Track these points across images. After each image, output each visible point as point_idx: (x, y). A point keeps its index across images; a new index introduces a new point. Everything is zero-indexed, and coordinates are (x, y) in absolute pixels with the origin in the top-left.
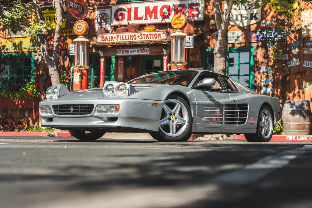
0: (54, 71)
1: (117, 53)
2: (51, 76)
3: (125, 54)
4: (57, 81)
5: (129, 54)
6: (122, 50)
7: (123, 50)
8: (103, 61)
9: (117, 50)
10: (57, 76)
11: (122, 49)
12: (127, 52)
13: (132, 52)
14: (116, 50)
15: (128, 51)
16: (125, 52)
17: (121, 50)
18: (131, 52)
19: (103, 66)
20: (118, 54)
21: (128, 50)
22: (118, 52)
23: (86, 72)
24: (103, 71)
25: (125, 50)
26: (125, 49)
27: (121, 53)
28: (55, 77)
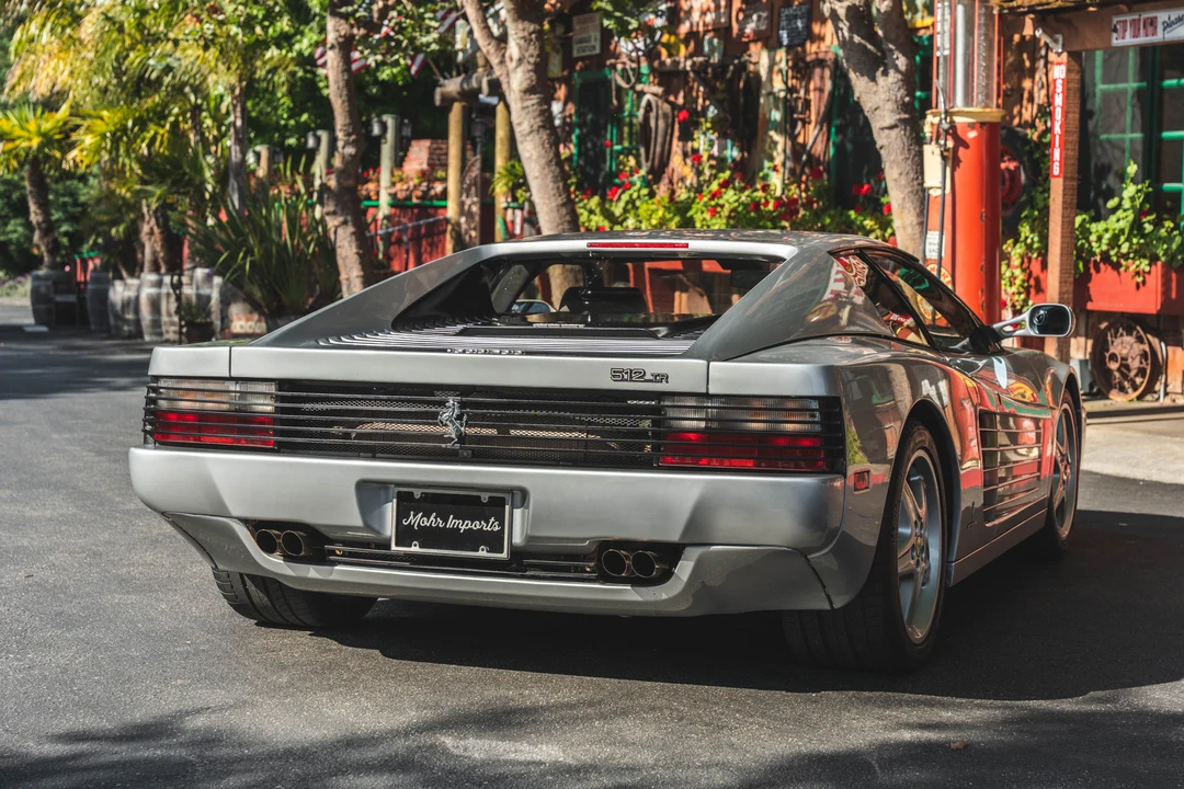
0: (886, 131)
1: (1115, 35)
2: (882, 152)
3: (1142, 40)
4: (903, 177)
5: (1160, 36)
6: (1134, 20)
7: (1136, 17)
8: (1063, 76)
9: (1115, 20)
10: (901, 153)
11: (1131, 11)
12: (1150, 29)
13: (1169, 26)
14: (1111, 21)
15: (1152, 22)
16: (1144, 27)
17: (1129, 18)
18: (1167, 25)
19: (1061, 104)
20: (1116, 42)
21: (1156, 18)
22: (1115, 30)
23: (975, 138)
24: (1061, 127)
25: (1144, 16)
26: (1144, 11)
27: (1128, 34)
28: (892, 158)
